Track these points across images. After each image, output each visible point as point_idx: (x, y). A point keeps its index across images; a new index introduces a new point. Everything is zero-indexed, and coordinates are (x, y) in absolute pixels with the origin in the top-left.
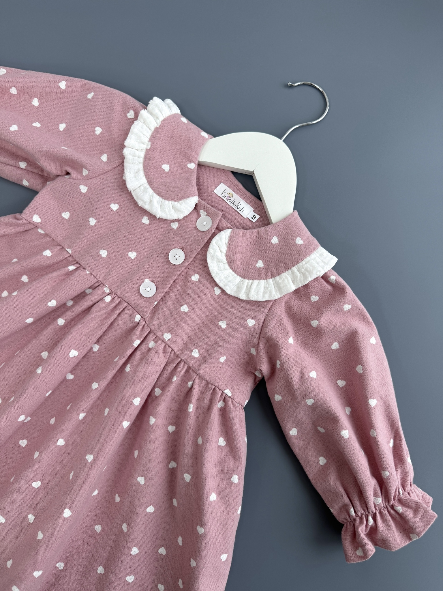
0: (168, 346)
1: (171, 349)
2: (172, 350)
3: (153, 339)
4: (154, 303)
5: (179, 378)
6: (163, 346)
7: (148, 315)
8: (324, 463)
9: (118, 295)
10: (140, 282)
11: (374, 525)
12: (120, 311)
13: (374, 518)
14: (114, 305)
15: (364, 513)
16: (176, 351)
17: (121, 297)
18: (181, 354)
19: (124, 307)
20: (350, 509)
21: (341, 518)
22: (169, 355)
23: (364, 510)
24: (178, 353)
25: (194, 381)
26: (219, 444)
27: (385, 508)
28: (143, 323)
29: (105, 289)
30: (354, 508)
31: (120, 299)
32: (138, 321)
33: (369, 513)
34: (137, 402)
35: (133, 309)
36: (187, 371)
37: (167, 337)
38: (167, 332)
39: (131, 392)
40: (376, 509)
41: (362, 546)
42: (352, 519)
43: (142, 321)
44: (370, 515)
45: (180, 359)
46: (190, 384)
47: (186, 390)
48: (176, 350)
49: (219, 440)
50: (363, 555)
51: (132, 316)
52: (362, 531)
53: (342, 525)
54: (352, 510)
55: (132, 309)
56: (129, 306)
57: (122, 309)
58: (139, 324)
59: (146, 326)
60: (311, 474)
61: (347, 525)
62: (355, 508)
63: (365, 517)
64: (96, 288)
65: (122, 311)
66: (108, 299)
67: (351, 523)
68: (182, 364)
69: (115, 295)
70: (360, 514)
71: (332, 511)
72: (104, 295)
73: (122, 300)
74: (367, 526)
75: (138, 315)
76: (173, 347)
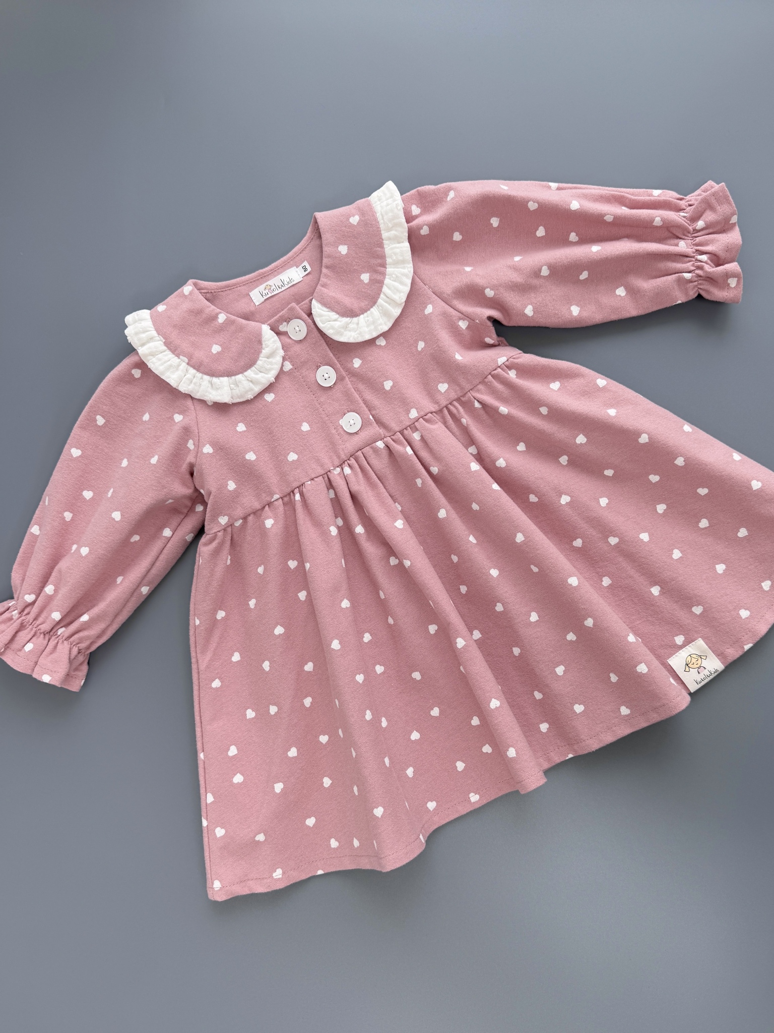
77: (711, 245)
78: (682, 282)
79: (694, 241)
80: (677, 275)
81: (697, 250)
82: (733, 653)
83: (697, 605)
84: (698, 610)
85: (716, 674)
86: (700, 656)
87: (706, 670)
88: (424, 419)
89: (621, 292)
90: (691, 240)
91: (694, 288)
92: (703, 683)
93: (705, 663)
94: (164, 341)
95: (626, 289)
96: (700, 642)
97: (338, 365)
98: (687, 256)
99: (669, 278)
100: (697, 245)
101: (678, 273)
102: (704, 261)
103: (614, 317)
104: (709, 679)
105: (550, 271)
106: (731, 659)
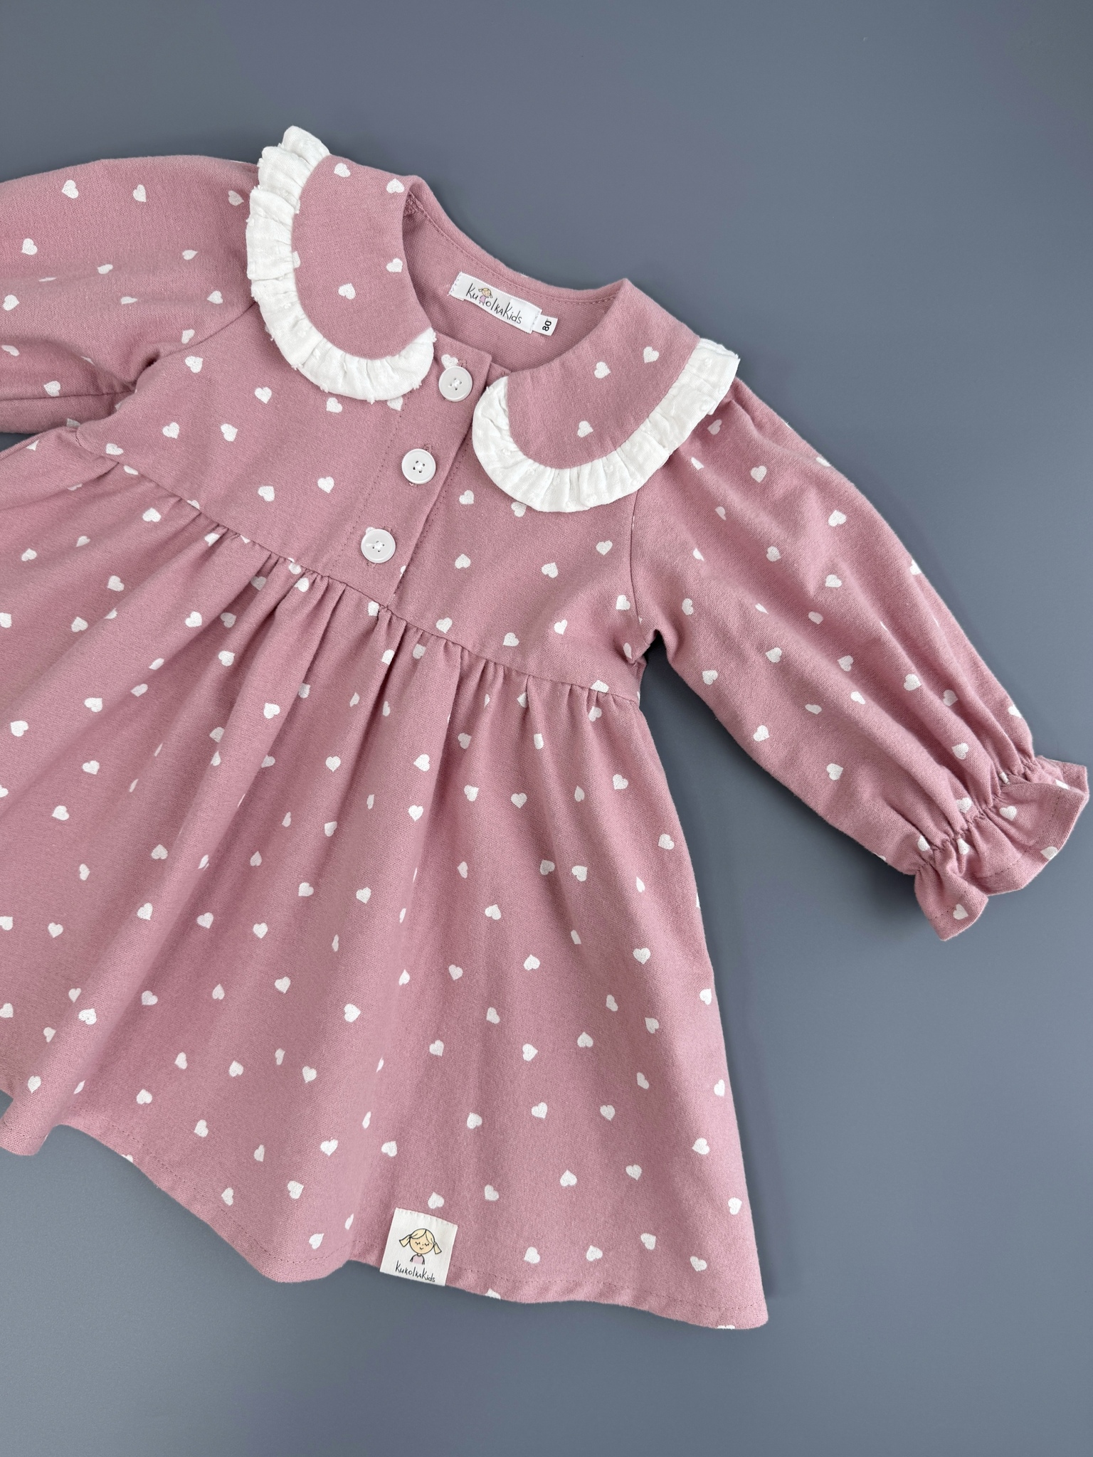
0: (453, 643)
1: (460, 648)
2: (463, 648)
3: (417, 640)
4: (399, 571)
5: (495, 697)
6: (443, 646)
7: (391, 598)
8: (840, 774)
9: (319, 572)
10: (358, 538)
11: (972, 852)
12: (335, 602)
13: (970, 841)
14: (319, 595)
15: (948, 838)
16: (470, 649)
17: (328, 575)
18: (481, 650)
19: (341, 592)
20: (918, 841)
21: (904, 867)
22: (460, 660)
23: (946, 833)
24: (476, 651)
25: (526, 691)
26: (616, 788)
27: (982, 814)
28: (386, 617)
29: (291, 567)
30: (924, 835)
31: (327, 578)
32: (376, 615)
33: (956, 833)
34: (424, 763)
35: (358, 594)
36: (507, 677)
37: (444, 625)
38: (442, 616)
39: (405, 749)
40: (967, 821)
41: (961, 899)
42: (926, 858)
43: (383, 612)
44: (960, 836)
45: (484, 661)
46: (521, 699)
47: (517, 715)
48: (469, 647)
49: (614, 780)
50: (967, 915)
51: (360, 607)
52: (952, 869)
53: (911, 879)
54: (923, 844)
55: (356, 595)
56: (348, 588)
57: (337, 599)
58: (378, 619)
59: (394, 618)
60: (819, 802)
61: (920, 874)
62: (927, 835)
63: (952, 844)
64: (271, 570)
65: (338, 602)
66: (303, 585)
67: (928, 867)
68: (491, 666)
69: (315, 575)
70: (938, 842)
71: (884, 858)
72: (292, 581)
73: (330, 581)
74: (959, 859)
75: (373, 602)
76: (463, 643)
77: (990, 846)
78: (910, 843)
79: (980, 818)
80: (913, 829)
81: (969, 830)
82: (468, 1282)
83: (497, 1189)
84: (490, 1194)
85: (428, 1282)
86: (435, 1244)
87: (423, 1266)
88: (446, 644)
89: (834, 771)
90: (979, 812)
91: (915, 864)
92: (403, 1275)
93: (430, 1257)
94: (298, 212)
95: (843, 775)
96: (452, 1230)
97: (444, 474)
98: (950, 824)
99: (901, 821)
100: (978, 827)
101: (917, 829)
102: (961, 852)
103: (794, 787)
104: (415, 1278)
105: (781, 661)
106: (460, 1285)
